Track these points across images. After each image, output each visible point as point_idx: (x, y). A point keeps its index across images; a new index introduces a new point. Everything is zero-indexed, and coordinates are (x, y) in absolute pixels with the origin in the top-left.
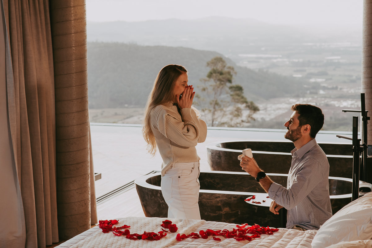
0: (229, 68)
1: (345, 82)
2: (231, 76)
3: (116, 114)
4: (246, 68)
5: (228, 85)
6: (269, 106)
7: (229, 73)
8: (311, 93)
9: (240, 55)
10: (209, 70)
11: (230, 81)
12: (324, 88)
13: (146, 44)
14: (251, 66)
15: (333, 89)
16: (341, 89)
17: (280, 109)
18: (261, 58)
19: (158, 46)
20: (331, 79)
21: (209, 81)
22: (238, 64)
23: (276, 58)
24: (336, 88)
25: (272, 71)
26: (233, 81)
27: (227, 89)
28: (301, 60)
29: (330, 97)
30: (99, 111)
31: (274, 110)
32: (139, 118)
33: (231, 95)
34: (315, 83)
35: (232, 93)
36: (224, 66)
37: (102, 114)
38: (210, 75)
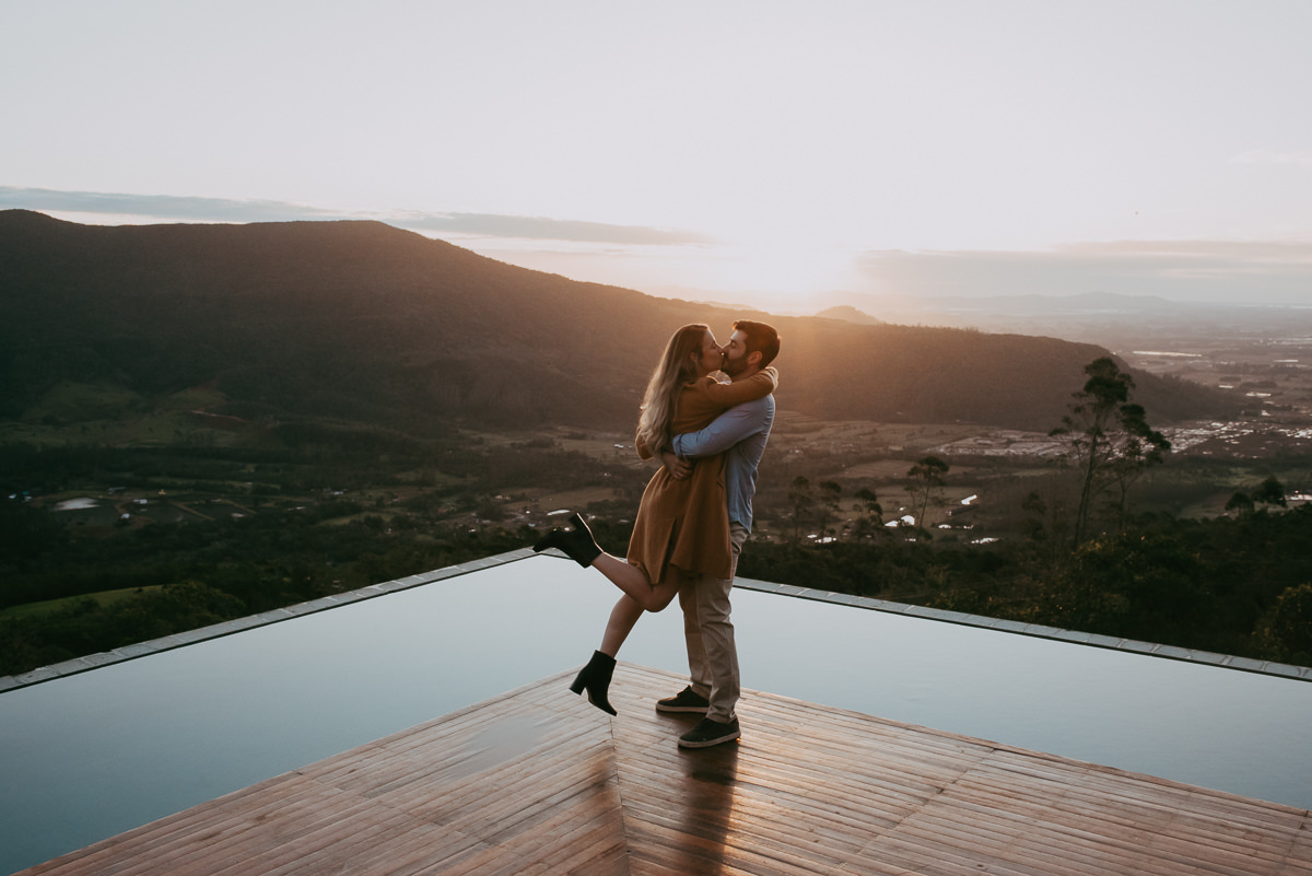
0: (1123, 376)
1: (1303, 400)
2: (1126, 389)
3: (942, 433)
4: (1144, 372)
5: (1120, 403)
6: (1178, 431)
7: (1122, 383)
8: (1246, 415)
9: (1135, 352)
10: (1088, 377)
11: (1123, 398)
12: (1268, 407)
13: (992, 331)
14: (1152, 369)
15: (1283, 409)
16: (1296, 410)
17: (1196, 436)
18: (1168, 357)
19: (1010, 335)
20: (1281, 394)
21: (1086, 396)
22: (1132, 366)
23: (1192, 358)
24: (1289, 408)
25: (1185, 377)
26: (1128, 398)
27: (1117, 410)
28: (1233, 363)
29: (1278, 423)
30: (917, 427)
31: (1185, 438)
32: (975, 440)
33: (1123, 421)
34: (1255, 398)
35: (1125, 417)
36: (1116, 374)
37: (921, 432)
38: (1090, 387)
